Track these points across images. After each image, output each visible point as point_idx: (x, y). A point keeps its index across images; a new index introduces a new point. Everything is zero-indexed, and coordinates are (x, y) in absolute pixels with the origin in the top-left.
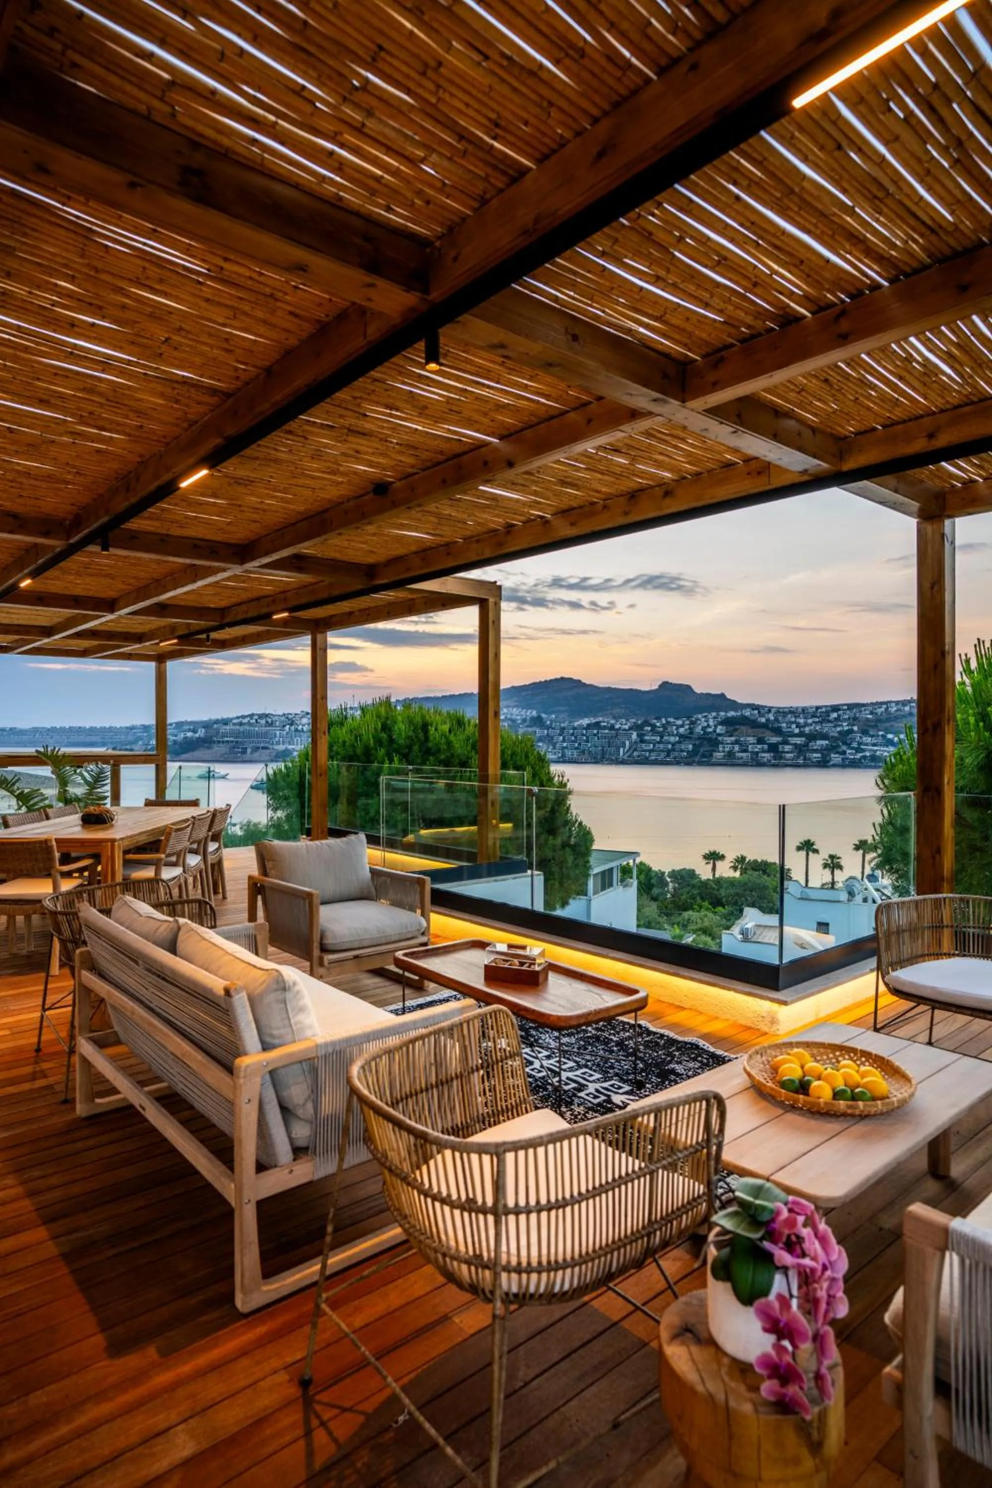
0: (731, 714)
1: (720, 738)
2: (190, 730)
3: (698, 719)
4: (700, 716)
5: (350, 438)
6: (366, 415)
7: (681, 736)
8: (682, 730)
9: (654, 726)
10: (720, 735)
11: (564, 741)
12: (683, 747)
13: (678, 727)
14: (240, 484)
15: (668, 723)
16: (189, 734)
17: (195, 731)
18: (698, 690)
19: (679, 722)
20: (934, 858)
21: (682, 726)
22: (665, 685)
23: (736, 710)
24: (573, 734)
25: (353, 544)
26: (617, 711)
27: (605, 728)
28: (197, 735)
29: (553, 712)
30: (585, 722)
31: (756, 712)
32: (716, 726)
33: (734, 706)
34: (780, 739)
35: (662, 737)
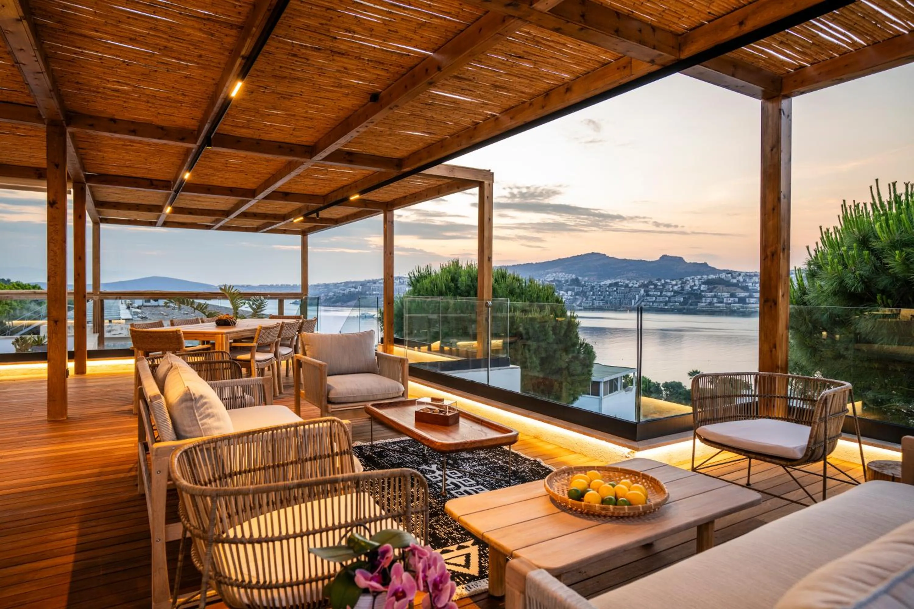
0: (712, 277)
1: (703, 294)
2: (353, 287)
3: (687, 280)
4: (689, 278)
5: (335, 58)
6: (336, 38)
7: (675, 292)
8: (676, 288)
9: (656, 285)
10: (703, 291)
11: (593, 295)
12: (676, 299)
13: (673, 286)
14: (284, 98)
15: (666, 283)
16: (352, 290)
17: (355, 288)
18: (688, 260)
19: (674, 282)
20: (771, 351)
21: (676, 285)
22: (664, 257)
23: (714, 274)
24: (599, 291)
25: (380, 143)
26: (631, 275)
27: (622, 286)
28: (357, 290)
29: (585, 276)
30: (608, 282)
31: (729, 275)
32: (700, 285)
33: (713, 270)
34: (747, 294)
35: (661, 293)
